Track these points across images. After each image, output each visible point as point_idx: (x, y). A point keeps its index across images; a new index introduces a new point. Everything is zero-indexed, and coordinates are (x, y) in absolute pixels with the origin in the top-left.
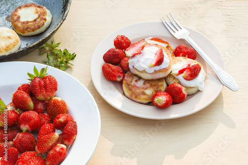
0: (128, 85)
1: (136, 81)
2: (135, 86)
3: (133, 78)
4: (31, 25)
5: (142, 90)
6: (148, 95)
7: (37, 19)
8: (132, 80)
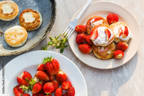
0: (97, 53)
1: (100, 49)
2: (101, 52)
3: (98, 48)
4: (32, 25)
5: (106, 53)
6: (110, 54)
7: (35, 21)
8: (98, 49)
